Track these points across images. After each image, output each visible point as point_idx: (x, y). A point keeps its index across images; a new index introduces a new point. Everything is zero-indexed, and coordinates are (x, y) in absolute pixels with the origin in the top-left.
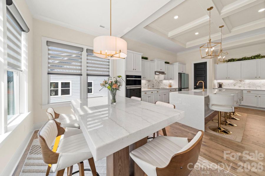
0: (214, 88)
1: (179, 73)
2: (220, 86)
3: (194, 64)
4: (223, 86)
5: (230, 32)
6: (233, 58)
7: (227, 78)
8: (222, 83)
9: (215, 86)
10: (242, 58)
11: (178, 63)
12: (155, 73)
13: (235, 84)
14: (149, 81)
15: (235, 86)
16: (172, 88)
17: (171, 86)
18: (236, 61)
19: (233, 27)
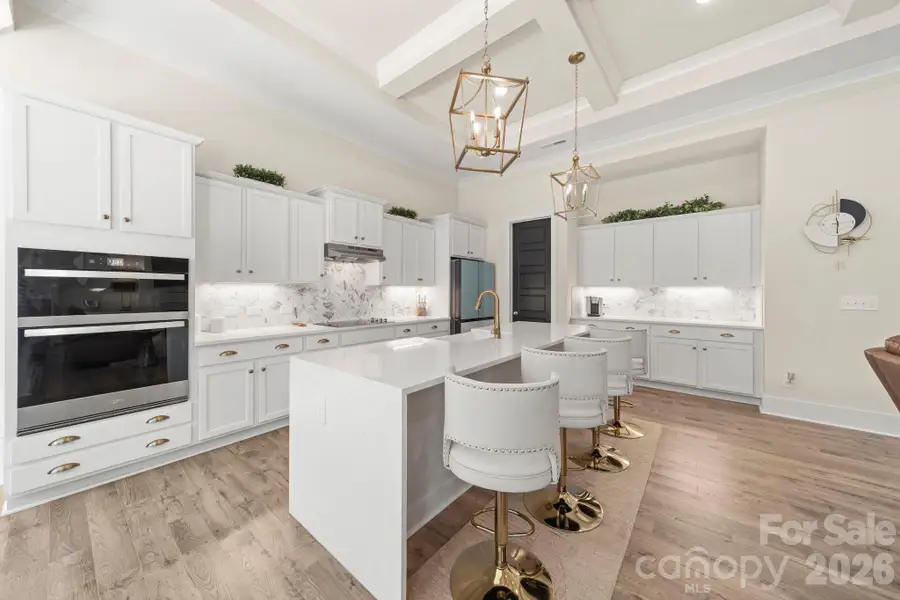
0: (574, 317)
1: (452, 258)
2: (594, 309)
3: (514, 225)
4: (601, 310)
5: (616, 100)
6: (633, 209)
7: (615, 282)
8: (601, 299)
9: (579, 310)
10: (659, 210)
11: (447, 215)
12: (326, 254)
13: (638, 301)
14: (302, 290)
15: (637, 308)
16: (428, 318)
17: (422, 312)
18: (640, 218)
19: (625, 79)
